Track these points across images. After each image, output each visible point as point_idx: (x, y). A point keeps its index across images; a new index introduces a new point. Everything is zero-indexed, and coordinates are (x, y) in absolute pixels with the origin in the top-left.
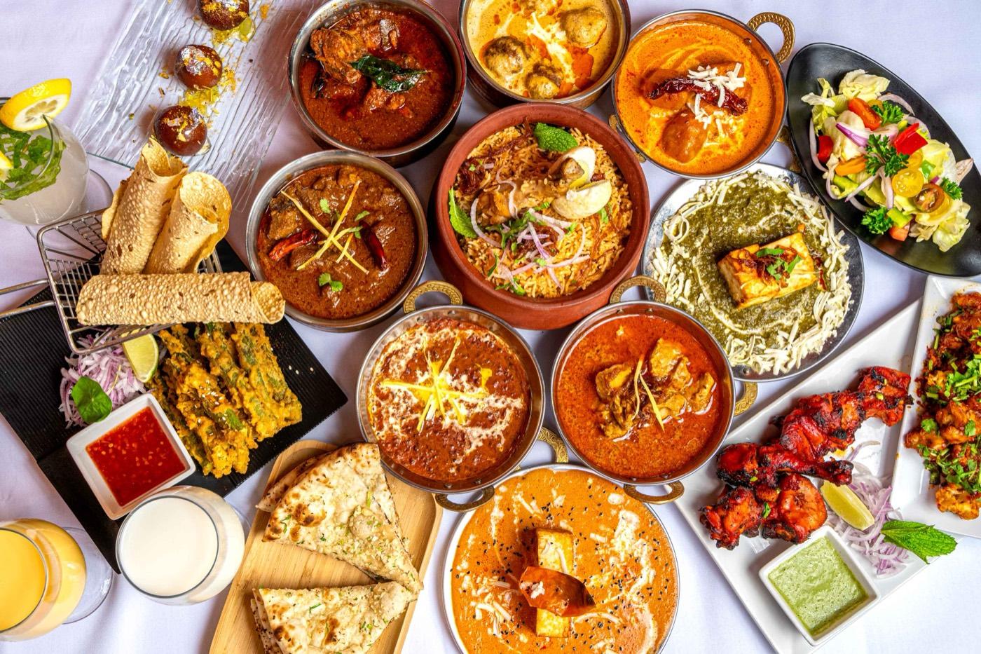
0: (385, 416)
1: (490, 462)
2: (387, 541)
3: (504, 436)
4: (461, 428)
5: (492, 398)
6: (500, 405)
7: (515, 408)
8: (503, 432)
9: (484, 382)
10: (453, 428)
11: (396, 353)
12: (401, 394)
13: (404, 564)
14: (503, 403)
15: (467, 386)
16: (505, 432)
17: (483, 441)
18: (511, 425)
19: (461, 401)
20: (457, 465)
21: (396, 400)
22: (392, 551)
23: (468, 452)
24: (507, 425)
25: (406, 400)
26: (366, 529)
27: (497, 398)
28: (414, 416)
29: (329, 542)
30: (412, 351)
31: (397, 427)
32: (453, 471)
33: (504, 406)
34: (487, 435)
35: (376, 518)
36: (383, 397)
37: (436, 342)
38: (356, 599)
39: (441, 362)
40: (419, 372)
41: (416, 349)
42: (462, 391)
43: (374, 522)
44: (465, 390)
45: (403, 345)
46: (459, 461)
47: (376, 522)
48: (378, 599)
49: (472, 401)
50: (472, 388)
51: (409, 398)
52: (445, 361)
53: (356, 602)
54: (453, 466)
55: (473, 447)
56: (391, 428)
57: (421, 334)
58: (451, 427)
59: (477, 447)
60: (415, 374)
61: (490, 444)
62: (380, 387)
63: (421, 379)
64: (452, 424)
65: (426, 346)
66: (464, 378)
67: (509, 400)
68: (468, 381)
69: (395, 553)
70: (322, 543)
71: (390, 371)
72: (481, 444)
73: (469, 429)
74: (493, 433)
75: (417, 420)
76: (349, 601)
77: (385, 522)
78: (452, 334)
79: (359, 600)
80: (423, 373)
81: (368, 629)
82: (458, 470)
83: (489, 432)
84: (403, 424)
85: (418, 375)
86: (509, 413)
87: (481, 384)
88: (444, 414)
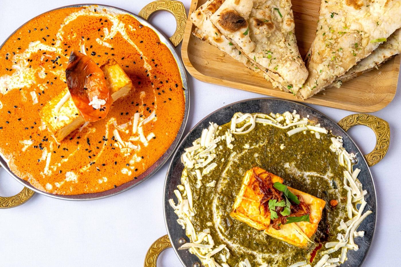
2: (341, 63)
13: (324, 80)
22: (333, 68)
29: (330, 21)
35: (360, 51)
38: (289, 45)
43: (357, 50)
47: (356, 52)
48: (294, 60)
53: (287, 45)
69: (332, 71)
70: (329, 15)
76: (287, 40)
77: (358, 59)
79: (289, 47)
81: (267, 55)
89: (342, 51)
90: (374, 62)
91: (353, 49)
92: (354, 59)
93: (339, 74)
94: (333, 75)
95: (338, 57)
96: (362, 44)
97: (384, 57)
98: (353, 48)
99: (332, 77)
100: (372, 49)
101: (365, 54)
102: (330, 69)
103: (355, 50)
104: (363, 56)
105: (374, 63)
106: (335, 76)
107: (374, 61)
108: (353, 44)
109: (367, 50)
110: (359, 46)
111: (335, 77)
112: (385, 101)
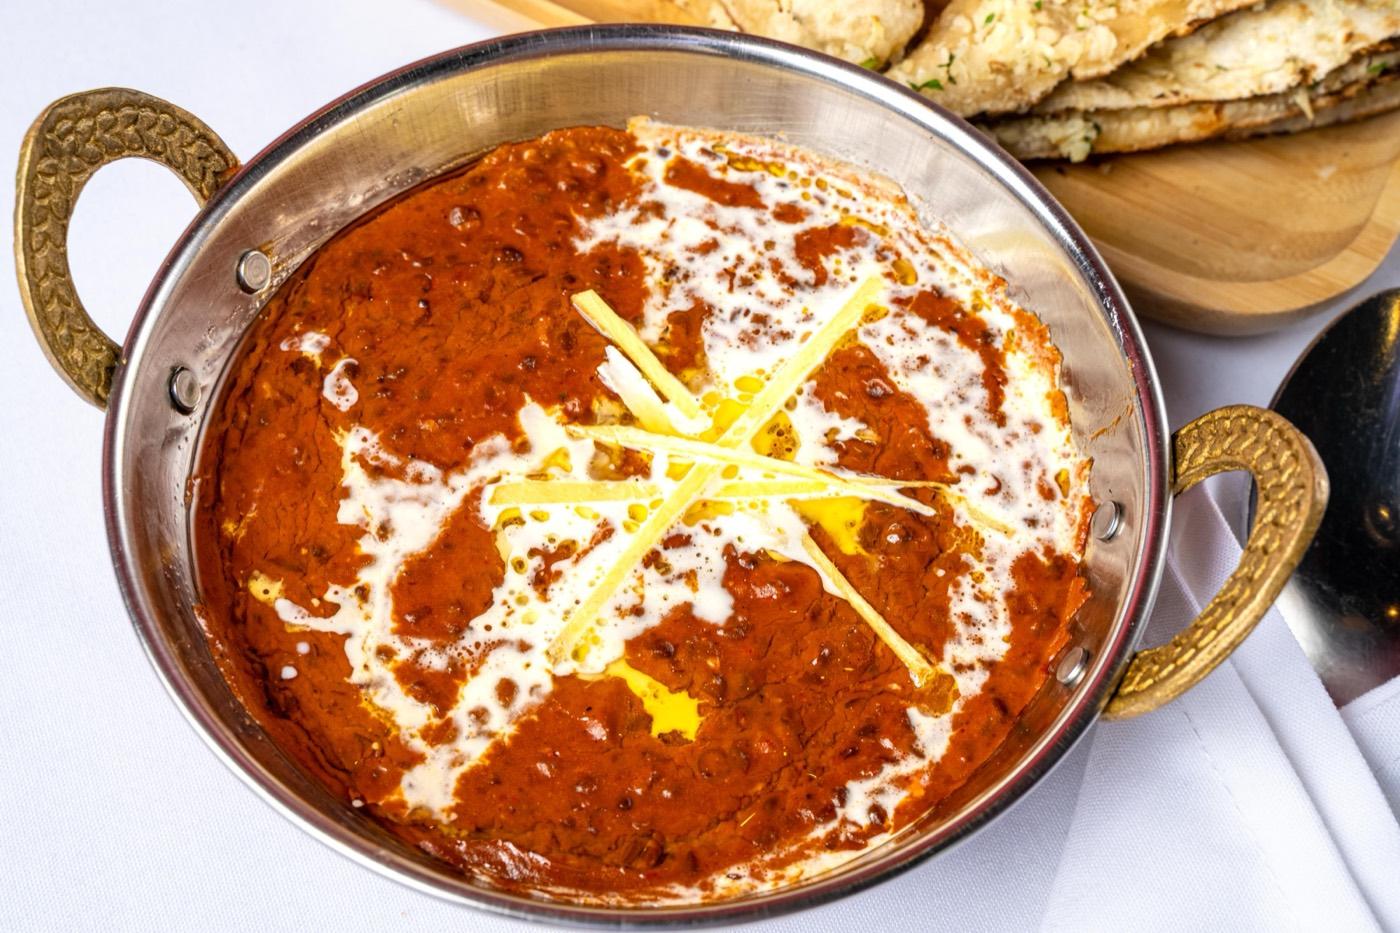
0: (727, 215)
1: (243, 507)
3: (313, 637)
4: (482, 470)
5: (534, 677)
6: (476, 692)
7: (414, 759)
8: (340, 640)
9: (639, 683)
10: (500, 441)
11: (994, 379)
12: (786, 318)
14: (480, 715)
15: (662, 597)
16: (330, 650)
17: (357, 532)
18: (348, 695)
19: (606, 532)
20: (325, 371)
21: (769, 284)
23: (353, 441)
24: (358, 677)
25: (745, 323)
27: (523, 700)
28: (656, 317)
30: (966, 447)
31: (645, 235)
32: (311, 345)
33: (460, 713)
34: (368, 560)
36: (811, 247)
37: (958, 567)
39: (850, 545)
40: (849, 429)
41: (970, 470)
42: (653, 560)
44: (652, 574)
45: (1015, 424)
46: (339, 392)
49: (574, 579)
50: (638, 611)
51: (748, 339)
52: (846, 566)
54: (330, 354)
55: (354, 476)
56: (658, 209)
57: (1032, 522)
58: (513, 432)
59: (346, 493)
60: (844, 409)
61: (321, 554)
62: (866, 254)
63: (811, 424)
64: (522, 448)
65: (963, 517)
66: (714, 606)
67: (474, 750)
68: (684, 615)
71: (916, 322)
72: (347, 514)
73: (449, 501)
74: (363, 593)
75: (635, 319)
78: (965, 652)
80: (833, 445)
82: (300, 364)
83: (380, 577)
84: (649, 262)
85: (834, 420)
86: (410, 715)
87: (635, 664)
88: (591, 434)
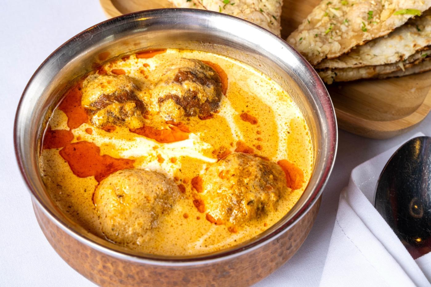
2: (338, 38)
26: (363, 10)
35: (375, 26)
43: (370, 23)
47: (368, 27)
69: (320, 44)
77: (368, 36)
89: (347, 24)
90: (397, 53)
91: (364, 21)
92: (362, 34)
93: (330, 51)
94: (320, 50)
95: (338, 31)
96: (380, 16)
97: (415, 45)
98: (364, 18)
99: (316, 53)
100: (394, 24)
101: (382, 30)
102: (316, 41)
103: (366, 23)
104: (376, 34)
105: (397, 55)
106: (323, 52)
107: (398, 50)
108: (365, 12)
109: (385, 26)
110: (375, 17)
111: (322, 55)
112: (404, 121)
